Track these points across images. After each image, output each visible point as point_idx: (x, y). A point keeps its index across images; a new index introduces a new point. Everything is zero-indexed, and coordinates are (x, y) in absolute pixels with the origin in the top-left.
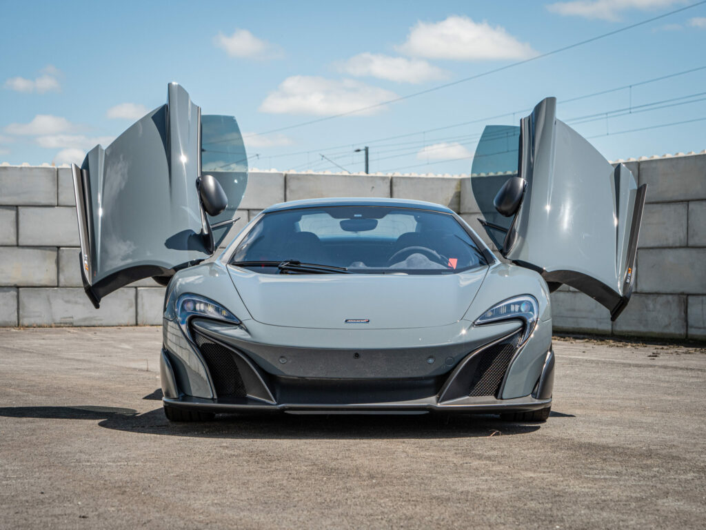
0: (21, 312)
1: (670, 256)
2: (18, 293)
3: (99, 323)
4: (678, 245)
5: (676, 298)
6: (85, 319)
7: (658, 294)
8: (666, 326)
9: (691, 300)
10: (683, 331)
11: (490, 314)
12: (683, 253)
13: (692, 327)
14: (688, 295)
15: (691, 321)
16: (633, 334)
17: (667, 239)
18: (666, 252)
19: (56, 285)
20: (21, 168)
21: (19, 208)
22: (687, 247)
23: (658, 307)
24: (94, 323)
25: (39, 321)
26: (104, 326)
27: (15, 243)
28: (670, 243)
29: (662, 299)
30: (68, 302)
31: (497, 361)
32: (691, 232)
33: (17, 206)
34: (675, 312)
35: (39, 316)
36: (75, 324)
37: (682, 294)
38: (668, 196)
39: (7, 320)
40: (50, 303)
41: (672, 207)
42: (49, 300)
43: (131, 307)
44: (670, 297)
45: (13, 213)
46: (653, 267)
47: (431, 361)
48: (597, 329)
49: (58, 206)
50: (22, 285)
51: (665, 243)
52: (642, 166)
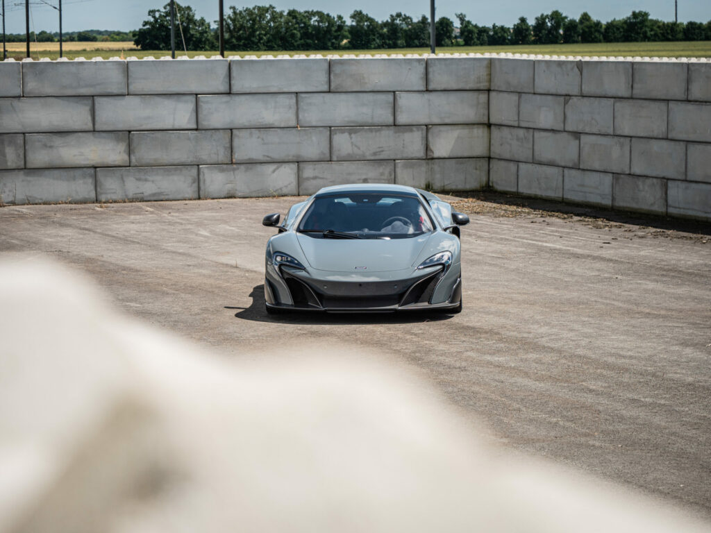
0: (98, 189)
1: (656, 146)
2: (95, 172)
3: (166, 197)
4: (661, 137)
5: (659, 181)
6: (154, 195)
7: (647, 177)
8: (652, 205)
9: (670, 184)
10: (663, 210)
11: (428, 261)
12: (664, 144)
13: (670, 206)
14: (668, 179)
15: (670, 202)
16: (627, 209)
17: (653, 131)
18: (653, 141)
19: (128, 164)
20: (96, 62)
21: (95, 98)
22: (667, 139)
23: (646, 188)
24: (162, 197)
25: (114, 197)
26: (171, 201)
27: (92, 129)
28: (655, 134)
29: (649, 181)
30: (139, 180)
31: (432, 284)
32: (670, 128)
33: (93, 96)
34: (659, 193)
35: (115, 193)
36: (145, 199)
37: (664, 178)
38: (654, 95)
39: (87, 197)
40: (124, 182)
41: (657, 104)
42: (122, 179)
43: (194, 182)
44: (655, 180)
45: (90, 102)
46: (642, 153)
47: (396, 287)
48: (601, 204)
49: (128, 95)
50: (99, 166)
51: (651, 134)
52: (635, 66)
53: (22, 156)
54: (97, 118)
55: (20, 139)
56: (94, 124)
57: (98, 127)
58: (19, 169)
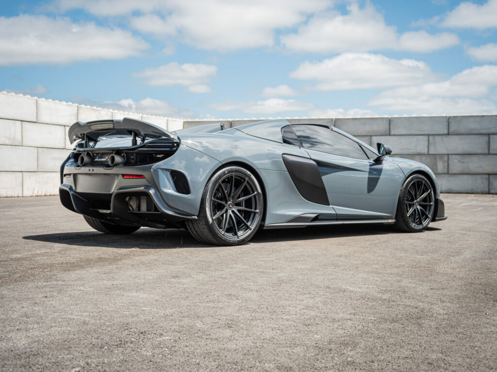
21: (490, 135)
53: (446, 167)
54: (491, 147)
55: (446, 158)
56: (489, 150)
57: (491, 152)
58: (445, 174)
